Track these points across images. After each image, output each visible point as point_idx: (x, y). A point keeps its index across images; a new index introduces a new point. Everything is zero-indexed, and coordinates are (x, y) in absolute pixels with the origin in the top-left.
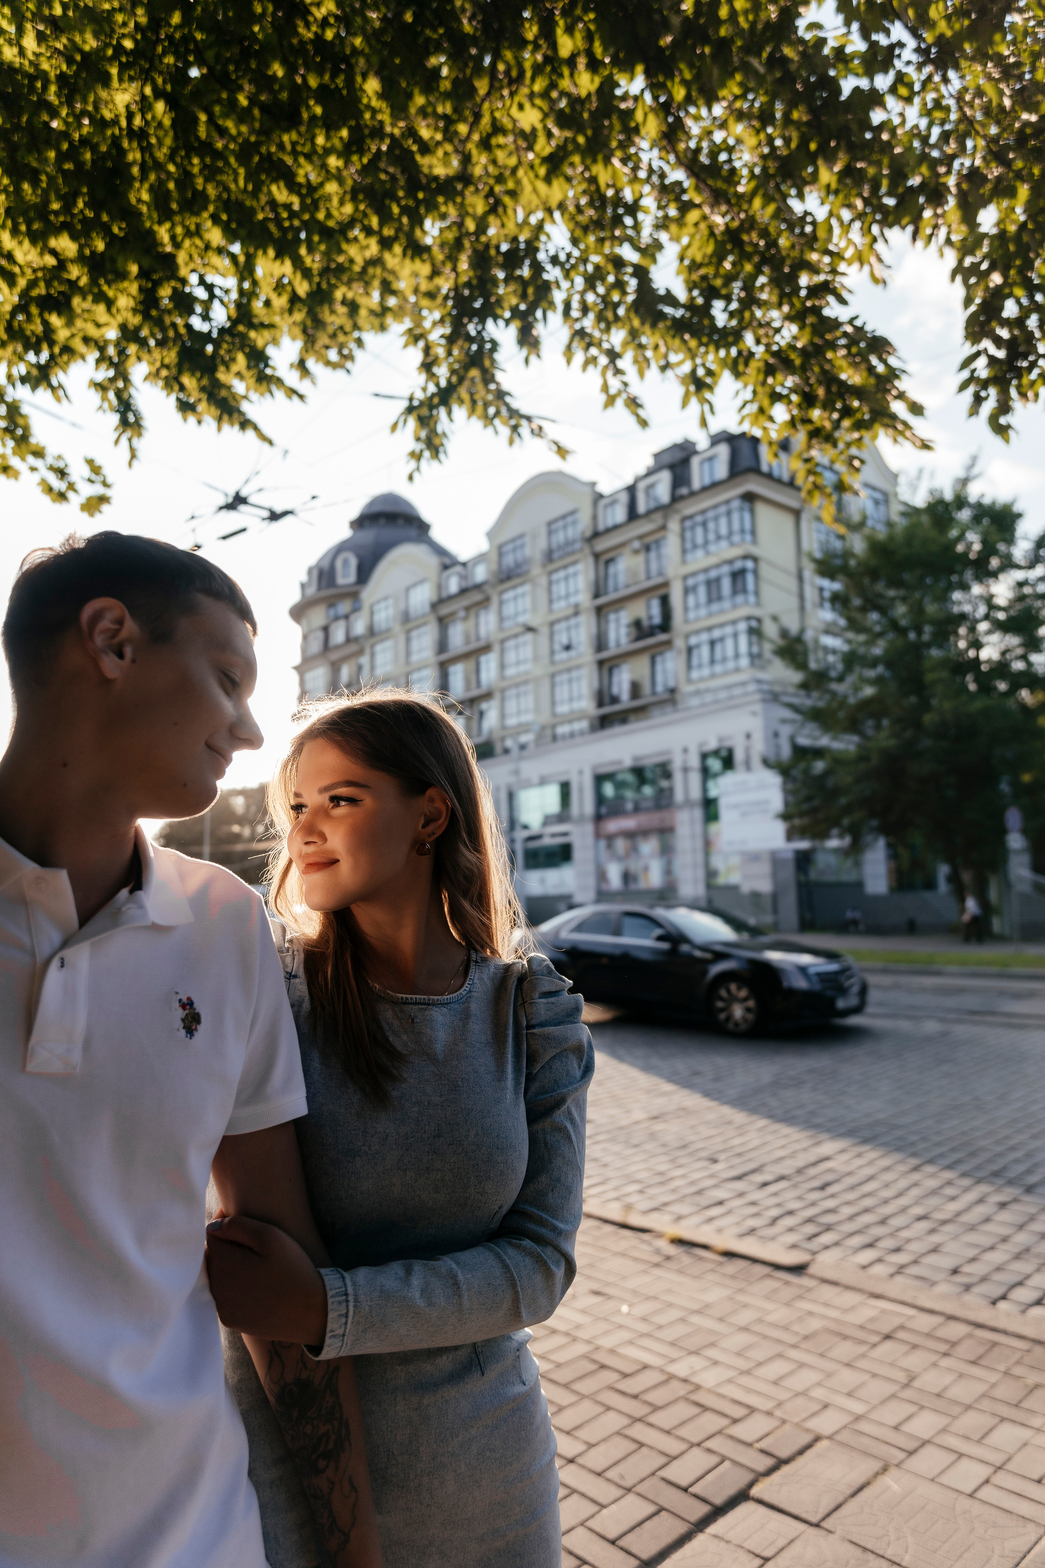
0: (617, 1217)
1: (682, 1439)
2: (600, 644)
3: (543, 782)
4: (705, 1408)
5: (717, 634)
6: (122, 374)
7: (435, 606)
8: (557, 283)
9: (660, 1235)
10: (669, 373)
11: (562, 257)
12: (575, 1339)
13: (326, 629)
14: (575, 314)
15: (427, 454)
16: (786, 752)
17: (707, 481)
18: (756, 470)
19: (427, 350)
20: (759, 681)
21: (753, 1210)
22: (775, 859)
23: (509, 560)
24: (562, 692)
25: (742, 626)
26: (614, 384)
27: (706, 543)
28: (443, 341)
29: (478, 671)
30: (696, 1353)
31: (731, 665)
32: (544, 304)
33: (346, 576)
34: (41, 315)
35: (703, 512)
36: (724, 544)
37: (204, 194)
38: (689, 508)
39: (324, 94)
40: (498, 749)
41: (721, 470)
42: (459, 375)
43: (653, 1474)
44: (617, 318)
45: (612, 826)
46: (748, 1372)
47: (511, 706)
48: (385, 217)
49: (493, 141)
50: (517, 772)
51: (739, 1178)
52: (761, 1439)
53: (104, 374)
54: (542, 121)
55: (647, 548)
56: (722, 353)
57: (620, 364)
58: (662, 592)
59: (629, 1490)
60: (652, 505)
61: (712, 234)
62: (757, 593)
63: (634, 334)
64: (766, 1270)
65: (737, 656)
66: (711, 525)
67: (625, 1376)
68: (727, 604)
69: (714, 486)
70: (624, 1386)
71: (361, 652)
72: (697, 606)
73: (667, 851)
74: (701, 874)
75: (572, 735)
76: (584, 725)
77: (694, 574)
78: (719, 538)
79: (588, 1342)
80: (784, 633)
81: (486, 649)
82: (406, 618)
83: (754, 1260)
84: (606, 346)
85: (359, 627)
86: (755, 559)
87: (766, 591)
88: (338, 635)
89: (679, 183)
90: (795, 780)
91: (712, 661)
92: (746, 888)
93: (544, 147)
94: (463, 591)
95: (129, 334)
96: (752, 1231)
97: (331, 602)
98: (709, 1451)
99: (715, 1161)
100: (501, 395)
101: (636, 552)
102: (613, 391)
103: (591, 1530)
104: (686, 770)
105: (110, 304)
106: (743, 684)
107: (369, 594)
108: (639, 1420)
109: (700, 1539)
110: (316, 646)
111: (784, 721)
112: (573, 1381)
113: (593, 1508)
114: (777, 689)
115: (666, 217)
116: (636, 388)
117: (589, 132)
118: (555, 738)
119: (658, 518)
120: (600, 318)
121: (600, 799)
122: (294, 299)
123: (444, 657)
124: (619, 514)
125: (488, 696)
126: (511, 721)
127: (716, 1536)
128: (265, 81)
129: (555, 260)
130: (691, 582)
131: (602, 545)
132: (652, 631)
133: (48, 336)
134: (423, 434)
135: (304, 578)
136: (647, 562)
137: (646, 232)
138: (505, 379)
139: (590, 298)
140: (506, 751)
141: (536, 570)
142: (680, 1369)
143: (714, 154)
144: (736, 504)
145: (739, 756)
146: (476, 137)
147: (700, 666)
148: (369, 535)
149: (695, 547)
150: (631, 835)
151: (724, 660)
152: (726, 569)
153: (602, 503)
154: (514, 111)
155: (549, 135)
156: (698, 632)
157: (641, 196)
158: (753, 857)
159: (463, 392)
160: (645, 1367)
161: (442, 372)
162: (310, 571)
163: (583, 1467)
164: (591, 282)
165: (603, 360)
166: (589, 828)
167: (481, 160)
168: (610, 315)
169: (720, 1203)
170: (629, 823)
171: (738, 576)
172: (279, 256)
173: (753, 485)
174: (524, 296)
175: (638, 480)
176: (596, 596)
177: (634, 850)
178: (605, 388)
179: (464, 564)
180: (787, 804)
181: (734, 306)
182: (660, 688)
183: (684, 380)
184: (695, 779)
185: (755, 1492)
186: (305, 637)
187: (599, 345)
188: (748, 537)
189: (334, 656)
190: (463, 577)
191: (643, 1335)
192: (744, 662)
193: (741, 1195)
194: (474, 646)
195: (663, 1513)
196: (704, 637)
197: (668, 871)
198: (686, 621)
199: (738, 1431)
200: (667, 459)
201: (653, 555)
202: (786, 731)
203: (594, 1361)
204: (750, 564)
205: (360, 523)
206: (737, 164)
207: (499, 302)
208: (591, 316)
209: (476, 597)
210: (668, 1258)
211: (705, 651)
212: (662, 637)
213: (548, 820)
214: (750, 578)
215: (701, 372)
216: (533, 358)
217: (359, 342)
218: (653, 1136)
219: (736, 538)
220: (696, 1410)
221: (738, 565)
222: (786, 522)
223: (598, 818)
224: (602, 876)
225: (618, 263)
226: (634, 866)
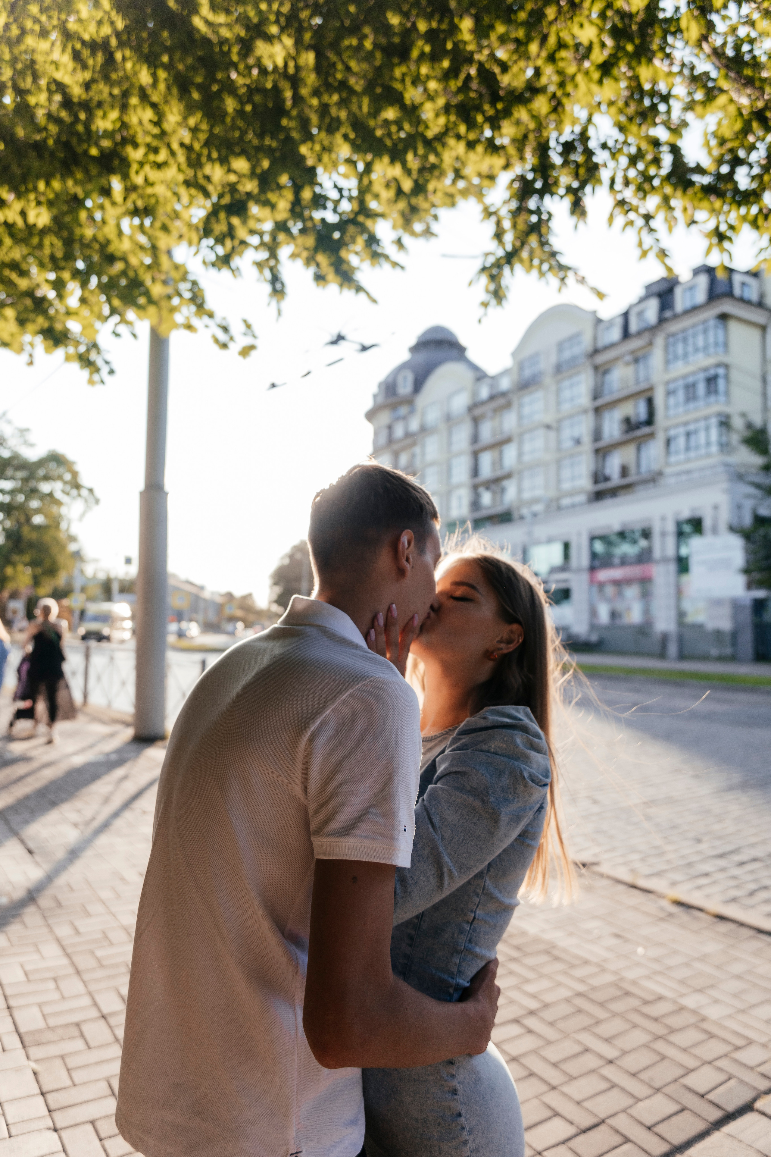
0: (628, 878)
1: (696, 1057)
2: (597, 435)
3: (550, 540)
4: (712, 1036)
5: (692, 427)
6: (273, 255)
7: (471, 408)
8: (605, 165)
9: (662, 896)
10: (694, 227)
11: (611, 144)
12: (603, 970)
13: (390, 428)
14: (618, 186)
15: (493, 302)
16: (747, 521)
17: (688, 304)
18: (729, 294)
19: (498, 223)
20: (727, 465)
21: (733, 883)
22: (736, 605)
23: (528, 373)
24: (566, 473)
25: (714, 421)
26: (648, 240)
27: (685, 356)
28: (510, 216)
29: (501, 458)
30: (700, 991)
31: (703, 451)
32: (593, 181)
33: (405, 388)
34: (227, 219)
35: (684, 330)
36: (700, 355)
37: (338, 119)
38: (673, 327)
39: (431, 36)
40: (515, 515)
41: (701, 296)
42: (522, 239)
43: (675, 1081)
44: (653, 188)
45: (603, 575)
46: (743, 1011)
47: (527, 483)
48: (471, 125)
49: (558, 56)
50: (530, 534)
51: (722, 856)
52: (759, 1065)
53: (263, 255)
54: (599, 35)
55: (636, 361)
56: (743, 210)
57: (653, 224)
58: (648, 394)
59: (658, 1090)
60: (643, 325)
61: (741, 114)
62: (727, 393)
63: (666, 199)
64: (752, 933)
65: (708, 444)
66: (690, 341)
67: (646, 1002)
68: (701, 403)
69: (694, 309)
70: (646, 1009)
71: (414, 444)
72: (677, 405)
73: (646, 595)
74: (672, 614)
75: (573, 506)
76: (582, 498)
77: (674, 380)
78: (696, 350)
79: (615, 973)
80: (749, 426)
81: (508, 440)
82: (449, 419)
83: (741, 924)
84: (642, 211)
85: (414, 425)
86: (727, 366)
87: (736, 392)
88: (399, 431)
89: (706, 74)
90: (754, 543)
91: (688, 449)
92: (711, 625)
93: (599, 56)
94: (492, 398)
95: (281, 227)
96: (734, 900)
97: (393, 407)
98: (719, 1069)
99: (699, 841)
100: (553, 254)
101: (627, 364)
102: (646, 246)
103: (632, 1116)
104: (663, 534)
105: (273, 207)
106: (713, 467)
107: (422, 400)
108: (661, 1037)
109: (716, 1137)
110: (383, 440)
111: (748, 496)
112: (607, 1001)
113: (630, 1101)
114: (742, 470)
115: (693, 101)
116: (666, 241)
117: (637, 41)
118: (559, 508)
119: (647, 336)
120: (640, 188)
121: (594, 555)
122: (400, 192)
123: (478, 446)
124: (616, 334)
125: (508, 476)
126: (527, 495)
127: (729, 1135)
128: (385, 28)
129: (604, 146)
130: (672, 386)
131: (600, 359)
132: (639, 425)
133: (231, 232)
134: (492, 287)
135: (375, 389)
136: (637, 372)
137: (676, 114)
138: (556, 242)
139: (632, 173)
140: (522, 518)
141: (548, 380)
142: (691, 1001)
143: (737, 47)
144: (712, 323)
145: (707, 523)
146: (544, 54)
147: (677, 452)
148: (423, 357)
149: (676, 358)
150: (618, 583)
151: (697, 447)
152: (701, 376)
153: (602, 326)
154: (576, 30)
155: (603, 45)
156: (677, 426)
157: (673, 85)
158: (717, 603)
159: (525, 254)
160: (660, 998)
161: (509, 238)
162: (380, 385)
163: (620, 1067)
164: (633, 160)
165: (640, 222)
166: (585, 577)
167: (548, 71)
168: (647, 186)
169: (706, 875)
170: (616, 573)
171: (711, 381)
172: (392, 161)
173: (727, 307)
174: (577, 176)
175: (631, 307)
176: (595, 398)
177: (620, 594)
178: (640, 244)
179: (493, 378)
180: (748, 561)
181: (756, 171)
182: (644, 469)
183: (708, 235)
184: (671, 541)
185: (758, 1105)
186: (376, 434)
187: (636, 210)
188: (721, 350)
189: (396, 447)
190: (492, 387)
191: (656, 973)
192: (714, 449)
193: (723, 870)
194: (499, 438)
195: (686, 1112)
196: (682, 430)
197: (647, 611)
198: (667, 417)
199: (739, 1055)
200: (656, 289)
201: (641, 366)
202: (748, 505)
203: (620, 988)
204: (721, 371)
205: (415, 349)
206: (757, 52)
207: (556, 183)
208: (632, 188)
209: (501, 401)
210: (671, 915)
211: (681, 442)
212: (646, 430)
213: (553, 570)
214: (721, 383)
215: (723, 228)
216: (581, 225)
217: (436, 217)
218: (648, 818)
219: (712, 350)
220: (703, 1036)
221: (712, 372)
222: (754, 335)
223: (592, 569)
224: (593, 613)
225: (656, 143)
226: (619, 606)
